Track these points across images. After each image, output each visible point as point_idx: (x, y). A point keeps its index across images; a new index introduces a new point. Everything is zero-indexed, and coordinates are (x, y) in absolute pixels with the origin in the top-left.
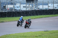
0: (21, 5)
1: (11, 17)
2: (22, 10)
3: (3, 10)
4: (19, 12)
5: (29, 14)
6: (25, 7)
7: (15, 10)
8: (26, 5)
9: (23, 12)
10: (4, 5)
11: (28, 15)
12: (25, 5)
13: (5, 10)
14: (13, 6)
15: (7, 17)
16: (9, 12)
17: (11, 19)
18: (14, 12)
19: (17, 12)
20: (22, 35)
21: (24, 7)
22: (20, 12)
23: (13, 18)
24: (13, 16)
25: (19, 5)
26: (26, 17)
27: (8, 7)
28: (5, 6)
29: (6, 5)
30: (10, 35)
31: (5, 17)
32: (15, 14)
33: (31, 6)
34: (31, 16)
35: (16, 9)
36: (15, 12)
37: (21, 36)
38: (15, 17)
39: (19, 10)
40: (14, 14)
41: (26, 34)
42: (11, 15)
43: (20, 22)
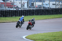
0: (50, 2)
1: (39, 15)
2: (51, 8)
3: (31, 8)
4: (47, 10)
5: (59, 12)
6: (55, 5)
7: (43, 8)
8: (56, 2)
9: (52, 10)
10: (32, 2)
11: (57, 13)
12: (54, 3)
13: (33, 8)
14: (42, 3)
15: (35, 15)
16: (37, 10)
17: (40, 17)
18: (42, 10)
19: (46, 10)
20: (51, 34)
21: (53, 4)
22: (49, 10)
23: (42, 16)
24: (41, 14)
25: (49, 3)
26: (55, 15)
27: (36, 4)
28: (33, 4)
29: (35, 3)
30: (38, 34)
31: (33, 15)
32: (44, 12)
33: (61, 3)
34: (60, 14)
35: (45, 7)
36: (44, 10)
37: (49, 36)
38: (44, 15)
39: (48, 8)
40: (42, 12)
41: (55, 34)
42: (39, 12)
43: (19, 23)
